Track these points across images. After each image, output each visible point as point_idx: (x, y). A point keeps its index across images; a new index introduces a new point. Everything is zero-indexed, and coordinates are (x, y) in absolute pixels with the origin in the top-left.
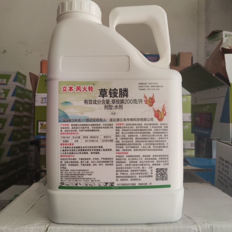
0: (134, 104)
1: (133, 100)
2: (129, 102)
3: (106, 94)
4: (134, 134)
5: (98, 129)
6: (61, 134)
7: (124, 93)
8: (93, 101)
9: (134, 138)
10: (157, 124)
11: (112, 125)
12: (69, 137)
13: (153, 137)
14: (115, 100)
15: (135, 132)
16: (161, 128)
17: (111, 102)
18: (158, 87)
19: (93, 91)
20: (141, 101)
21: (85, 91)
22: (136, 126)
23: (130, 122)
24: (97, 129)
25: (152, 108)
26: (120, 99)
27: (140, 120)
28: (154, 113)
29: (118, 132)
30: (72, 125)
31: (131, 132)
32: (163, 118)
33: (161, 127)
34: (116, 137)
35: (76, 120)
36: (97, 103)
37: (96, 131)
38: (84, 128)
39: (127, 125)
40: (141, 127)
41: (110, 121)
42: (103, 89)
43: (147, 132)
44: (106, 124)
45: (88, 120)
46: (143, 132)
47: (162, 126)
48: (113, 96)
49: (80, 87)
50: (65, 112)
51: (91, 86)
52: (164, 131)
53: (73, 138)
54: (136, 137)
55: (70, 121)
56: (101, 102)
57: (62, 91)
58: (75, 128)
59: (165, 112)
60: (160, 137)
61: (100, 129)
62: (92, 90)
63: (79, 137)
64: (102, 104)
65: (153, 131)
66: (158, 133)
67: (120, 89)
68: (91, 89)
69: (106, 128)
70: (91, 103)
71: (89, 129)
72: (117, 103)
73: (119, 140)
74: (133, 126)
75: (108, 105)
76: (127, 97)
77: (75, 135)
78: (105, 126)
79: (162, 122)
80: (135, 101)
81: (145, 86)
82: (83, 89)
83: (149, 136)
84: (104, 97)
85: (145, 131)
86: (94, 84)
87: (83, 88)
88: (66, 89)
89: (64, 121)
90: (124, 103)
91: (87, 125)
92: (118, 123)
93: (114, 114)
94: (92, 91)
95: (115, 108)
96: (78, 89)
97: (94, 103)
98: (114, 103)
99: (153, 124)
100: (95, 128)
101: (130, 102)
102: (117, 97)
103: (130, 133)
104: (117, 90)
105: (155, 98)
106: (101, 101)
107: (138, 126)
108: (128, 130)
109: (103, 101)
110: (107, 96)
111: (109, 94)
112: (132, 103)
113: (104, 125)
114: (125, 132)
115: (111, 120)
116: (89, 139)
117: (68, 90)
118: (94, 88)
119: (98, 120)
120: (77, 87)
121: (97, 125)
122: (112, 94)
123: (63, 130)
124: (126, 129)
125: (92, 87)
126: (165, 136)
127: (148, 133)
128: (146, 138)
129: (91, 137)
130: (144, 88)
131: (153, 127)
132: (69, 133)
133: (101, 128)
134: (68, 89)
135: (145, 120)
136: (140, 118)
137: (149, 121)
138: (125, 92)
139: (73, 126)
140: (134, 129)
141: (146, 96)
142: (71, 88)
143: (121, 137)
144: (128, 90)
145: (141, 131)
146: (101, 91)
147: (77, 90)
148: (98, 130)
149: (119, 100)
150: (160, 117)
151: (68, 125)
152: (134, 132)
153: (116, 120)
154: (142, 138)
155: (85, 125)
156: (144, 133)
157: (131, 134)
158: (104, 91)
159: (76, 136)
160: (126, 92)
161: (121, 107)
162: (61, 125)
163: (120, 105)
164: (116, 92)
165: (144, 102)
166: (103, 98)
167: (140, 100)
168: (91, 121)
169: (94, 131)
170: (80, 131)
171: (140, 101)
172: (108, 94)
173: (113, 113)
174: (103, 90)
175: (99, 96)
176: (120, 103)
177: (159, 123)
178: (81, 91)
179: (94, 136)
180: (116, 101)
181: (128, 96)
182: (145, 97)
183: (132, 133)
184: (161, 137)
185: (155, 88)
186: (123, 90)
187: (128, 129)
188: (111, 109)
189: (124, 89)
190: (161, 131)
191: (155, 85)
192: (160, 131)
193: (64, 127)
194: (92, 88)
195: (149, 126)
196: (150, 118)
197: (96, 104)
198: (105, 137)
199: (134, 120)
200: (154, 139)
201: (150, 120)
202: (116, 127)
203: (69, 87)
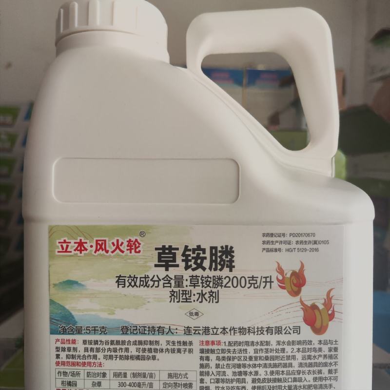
0: (249, 288)
1: (247, 279)
2: (235, 285)
3: (175, 262)
4: (248, 370)
5: (153, 354)
6: (58, 364)
7: (222, 260)
8: (138, 279)
9: (249, 379)
10: (310, 342)
11: (191, 343)
12: (78, 374)
13: (297, 376)
14: (200, 278)
15: (251, 363)
16: (320, 353)
17: (188, 283)
18: (315, 242)
19: (139, 252)
20: (268, 281)
21: (118, 251)
22: (255, 347)
23: (239, 338)
24: (150, 355)
25: (297, 299)
26: (212, 274)
27: (265, 333)
28: (301, 313)
29: (205, 362)
30: (85, 342)
31: (241, 362)
32: (327, 326)
33: (320, 350)
34: (199, 377)
35: (95, 330)
36: (151, 283)
37: (149, 358)
38: (116, 351)
39: (230, 344)
40: (267, 350)
41: (185, 333)
42: (167, 247)
43: (282, 362)
44: (174, 343)
45: (125, 330)
46: (272, 362)
47: (322, 346)
48: (194, 266)
49: (105, 241)
50: (67, 307)
51: (133, 239)
52: (329, 361)
53: (88, 376)
54: (254, 377)
55: (79, 331)
56: (161, 283)
57: (58, 252)
58: (92, 350)
59: (332, 309)
60: (318, 376)
61: (158, 355)
62: (137, 250)
63: (104, 375)
64: (164, 287)
65: (300, 360)
66: (311, 365)
67: (212, 248)
68: (133, 246)
69: (173, 351)
70: (135, 283)
71: (129, 354)
72: (203, 287)
73: (208, 384)
74: (245, 347)
75: (181, 289)
76: (231, 271)
77: (93, 368)
78: (173, 347)
79: (322, 337)
80: (252, 282)
81: (281, 242)
82: (114, 248)
83: (288, 373)
84: (170, 269)
85: (277, 362)
86: (142, 234)
87: (113, 244)
88: (67, 246)
89: (64, 332)
90: (224, 285)
91: (123, 342)
92: (205, 338)
93: (197, 314)
94: (136, 252)
95: (197, 300)
96: (99, 247)
97: (142, 283)
98: (194, 286)
99: (299, 343)
100: (144, 350)
101: (238, 282)
102: (204, 269)
103: (239, 366)
104: (204, 251)
105: (307, 274)
106: (161, 278)
107: (259, 347)
108: (234, 358)
109: (167, 279)
110: (177, 266)
111: (183, 260)
112: (243, 285)
113: (168, 342)
114: (225, 363)
115: (188, 331)
116: (129, 379)
117: (72, 250)
118: (142, 244)
119: (152, 330)
120: (97, 241)
121: (151, 343)
122: (190, 261)
123: (63, 355)
124: (226, 355)
125: (136, 240)
126: (330, 372)
127: (285, 366)
128: (279, 380)
129: (134, 375)
130: (277, 246)
131: (299, 349)
132: (78, 364)
133: (162, 351)
134: (73, 246)
135: (279, 330)
136: (265, 325)
137: (290, 333)
138: (227, 257)
139: (87, 346)
140: (248, 355)
141: (284, 268)
142: (81, 246)
143: (213, 377)
144: (233, 252)
145: (268, 362)
146: (161, 251)
147: (97, 250)
148: (154, 358)
149: (208, 277)
150: (318, 324)
151: (74, 342)
152: (247, 362)
153: (201, 332)
154: (269, 380)
155: (118, 342)
156: (275, 366)
157: (239, 370)
158: (170, 253)
159: (96, 372)
160: (229, 257)
161: (214, 297)
162: (58, 340)
163: (211, 291)
164: (202, 255)
165: (275, 284)
166: (167, 270)
167: (266, 278)
168: (135, 332)
169: (143, 358)
170: (105, 357)
171: (266, 282)
172: (179, 259)
173: (194, 311)
174: (167, 249)
175: (156, 266)
176: (211, 285)
177: (315, 338)
178: (107, 252)
179: (143, 372)
180: (200, 281)
181: (234, 267)
182: (280, 270)
183: (244, 366)
184: (320, 375)
185: (308, 247)
186: (220, 252)
187: (234, 355)
188: (187, 300)
189: (222, 247)
190: (321, 360)
191: (307, 239)
192: (316, 361)
193: (63, 346)
194: (137, 245)
195: (288, 349)
196: (291, 328)
197: (148, 287)
198: (170, 375)
199: (249, 330)
200: (300, 380)
201: (292, 332)
202: (202, 351)
203: (75, 243)
